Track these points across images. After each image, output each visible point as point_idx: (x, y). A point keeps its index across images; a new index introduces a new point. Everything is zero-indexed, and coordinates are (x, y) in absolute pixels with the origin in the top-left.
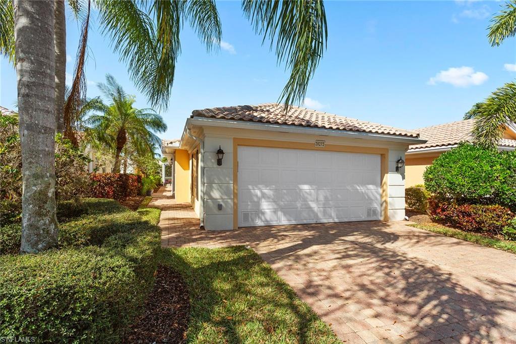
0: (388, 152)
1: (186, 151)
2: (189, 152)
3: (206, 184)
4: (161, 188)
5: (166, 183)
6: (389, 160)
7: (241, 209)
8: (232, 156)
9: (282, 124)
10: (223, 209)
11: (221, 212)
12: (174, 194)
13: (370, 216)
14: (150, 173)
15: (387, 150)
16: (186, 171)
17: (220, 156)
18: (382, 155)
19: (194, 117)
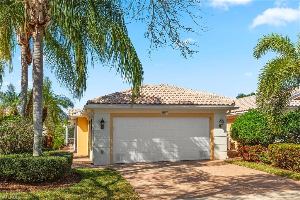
0: (213, 115)
1: (86, 118)
2: (88, 119)
3: (95, 140)
4: (65, 148)
5: (69, 144)
6: (214, 121)
7: (115, 153)
8: (109, 124)
9: (139, 104)
10: (104, 153)
11: (103, 155)
12: (76, 150)
13: (202, 157)
14: (57, 135)
15: (213, 114)
16: (85, 133)
17: (103, 124)
18: (210, 117)
19: (88, 104)
